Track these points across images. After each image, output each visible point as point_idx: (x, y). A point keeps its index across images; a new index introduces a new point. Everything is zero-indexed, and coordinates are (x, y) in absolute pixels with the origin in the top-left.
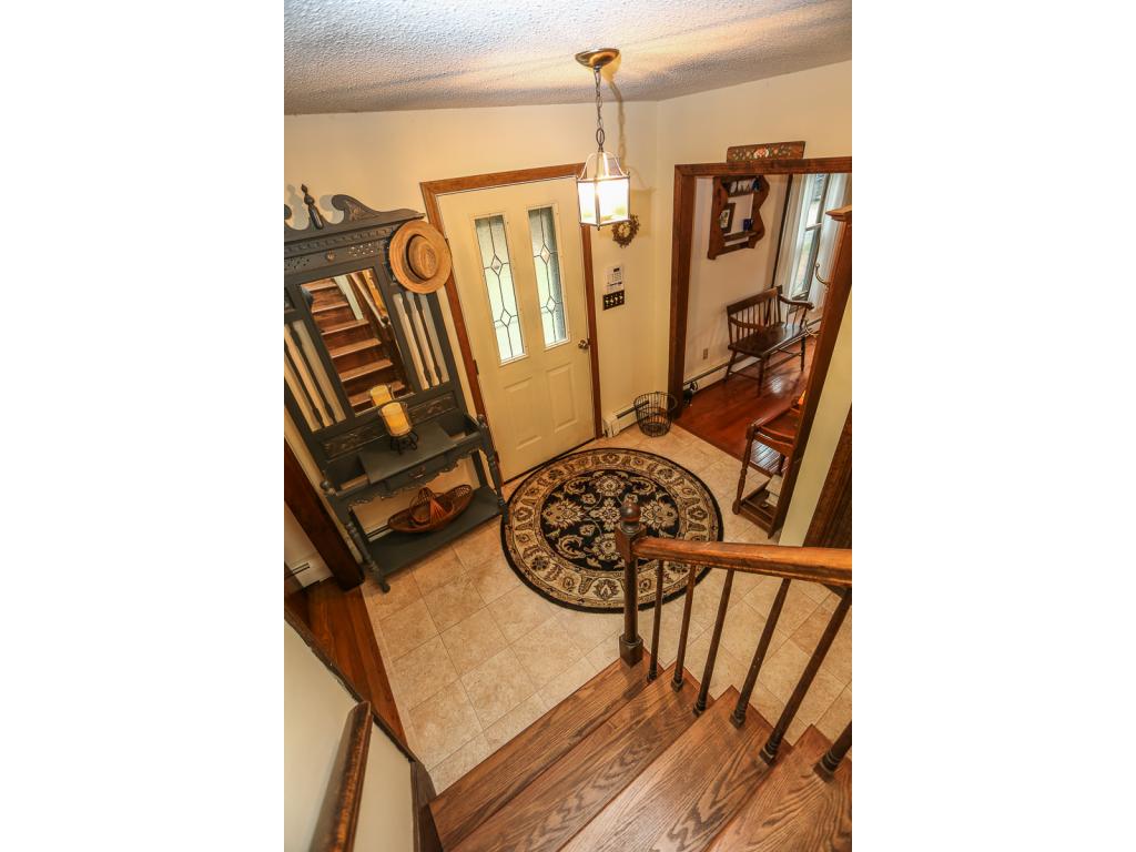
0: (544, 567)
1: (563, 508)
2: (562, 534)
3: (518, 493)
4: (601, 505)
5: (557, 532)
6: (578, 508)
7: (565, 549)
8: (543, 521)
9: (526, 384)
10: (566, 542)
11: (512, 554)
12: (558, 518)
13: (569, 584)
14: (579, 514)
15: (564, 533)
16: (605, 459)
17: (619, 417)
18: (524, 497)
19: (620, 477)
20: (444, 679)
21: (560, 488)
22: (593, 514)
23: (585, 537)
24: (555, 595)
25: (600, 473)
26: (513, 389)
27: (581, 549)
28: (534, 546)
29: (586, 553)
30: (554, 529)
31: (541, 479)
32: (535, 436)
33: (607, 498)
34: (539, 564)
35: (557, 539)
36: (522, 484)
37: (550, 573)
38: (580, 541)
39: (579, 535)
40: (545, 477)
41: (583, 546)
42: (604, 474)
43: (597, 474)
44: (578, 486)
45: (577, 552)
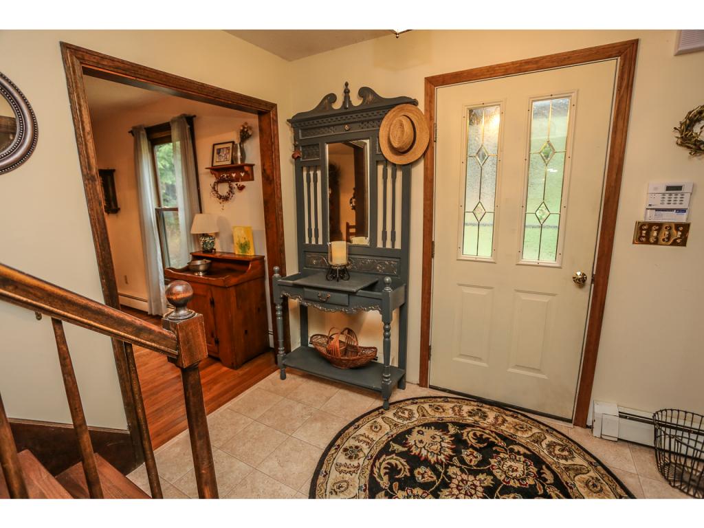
0: (350, 458)
1: (438, 439)
2: (401, 454)
3: (426, 400)
4: (475, 473)
5: (401, 449)
6: (449, 452)
7: (384, 465)
8: (409, 432)
9: (484, 292)
10: (393, 462)
11: (353, 427)
12: (421, 442)
13: (339, 488)
14: (442, 457)
15: (405, 455)
16: (551, 446)
17: (622, 415)
18: (426, 406)
19: (539, 472)
20: (216, 440)
21: (463, 426)
22: (452, 470)
23: (413, 476)
24: (321, 479)
25: (522, 450)
26: (467, 290)
27: (392, 480)
28: (372, 440)
29: (391, 488)
30: (404, 445)
31: (460, 408)
32: (480, 359)
33: (490, 473)
34: (352, 453)
35: (393, 452)
36: (440, 397)
37: (345, 465)
38: (406, 473)
39: (411, 471)
40: (466, 409)
41: (398, 480)
42: (525, 455)
43: (516, 448)
44: (480, 439)
45: (386, 478)
